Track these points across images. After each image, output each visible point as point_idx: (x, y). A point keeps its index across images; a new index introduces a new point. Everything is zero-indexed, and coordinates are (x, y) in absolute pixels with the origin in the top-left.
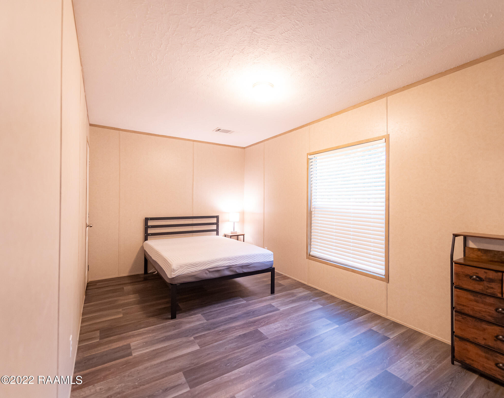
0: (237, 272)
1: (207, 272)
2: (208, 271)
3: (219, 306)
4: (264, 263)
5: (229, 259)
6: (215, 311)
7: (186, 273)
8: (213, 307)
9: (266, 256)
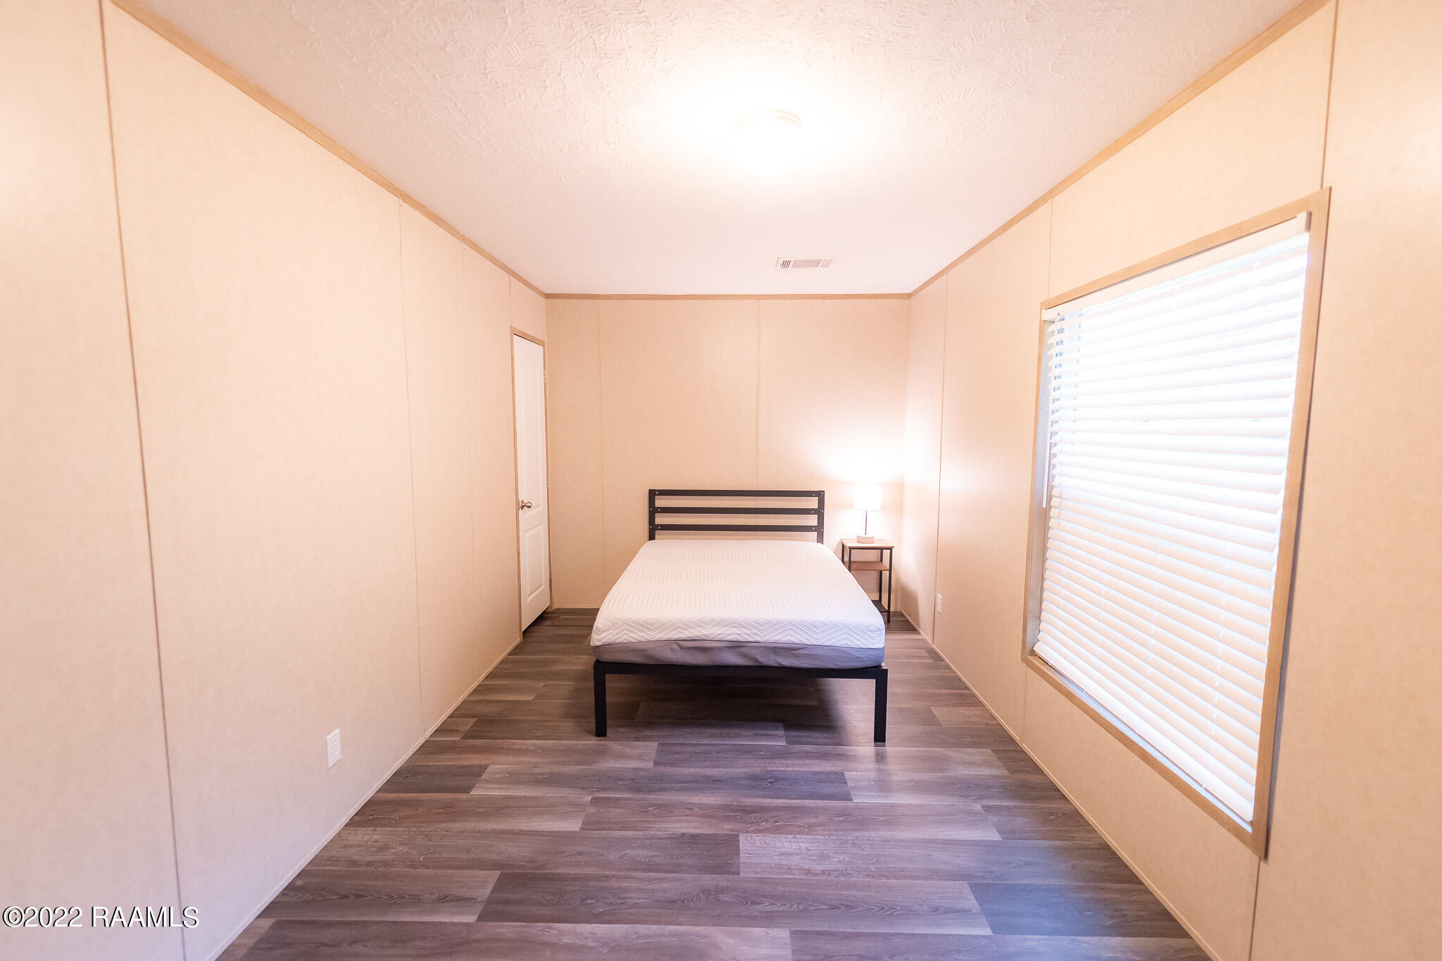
0: (758, 661)
1: (675, 647)
2: (678, 645)
3: (713, 736)
4: (846, 650)
5: (737, 624)
6: (693, 745)
7: (626, 641)
8: (700, 733)
9: (855, 631)
